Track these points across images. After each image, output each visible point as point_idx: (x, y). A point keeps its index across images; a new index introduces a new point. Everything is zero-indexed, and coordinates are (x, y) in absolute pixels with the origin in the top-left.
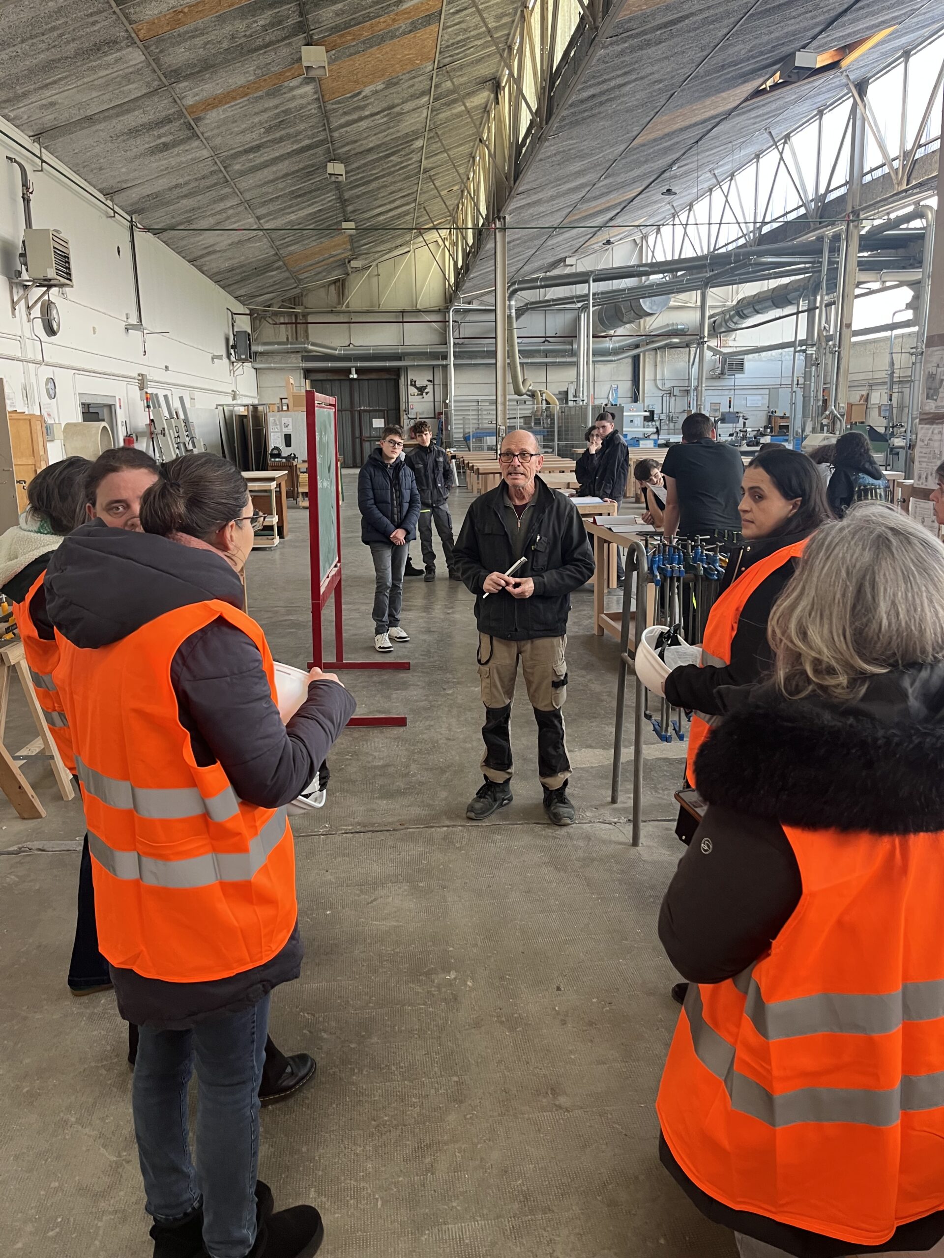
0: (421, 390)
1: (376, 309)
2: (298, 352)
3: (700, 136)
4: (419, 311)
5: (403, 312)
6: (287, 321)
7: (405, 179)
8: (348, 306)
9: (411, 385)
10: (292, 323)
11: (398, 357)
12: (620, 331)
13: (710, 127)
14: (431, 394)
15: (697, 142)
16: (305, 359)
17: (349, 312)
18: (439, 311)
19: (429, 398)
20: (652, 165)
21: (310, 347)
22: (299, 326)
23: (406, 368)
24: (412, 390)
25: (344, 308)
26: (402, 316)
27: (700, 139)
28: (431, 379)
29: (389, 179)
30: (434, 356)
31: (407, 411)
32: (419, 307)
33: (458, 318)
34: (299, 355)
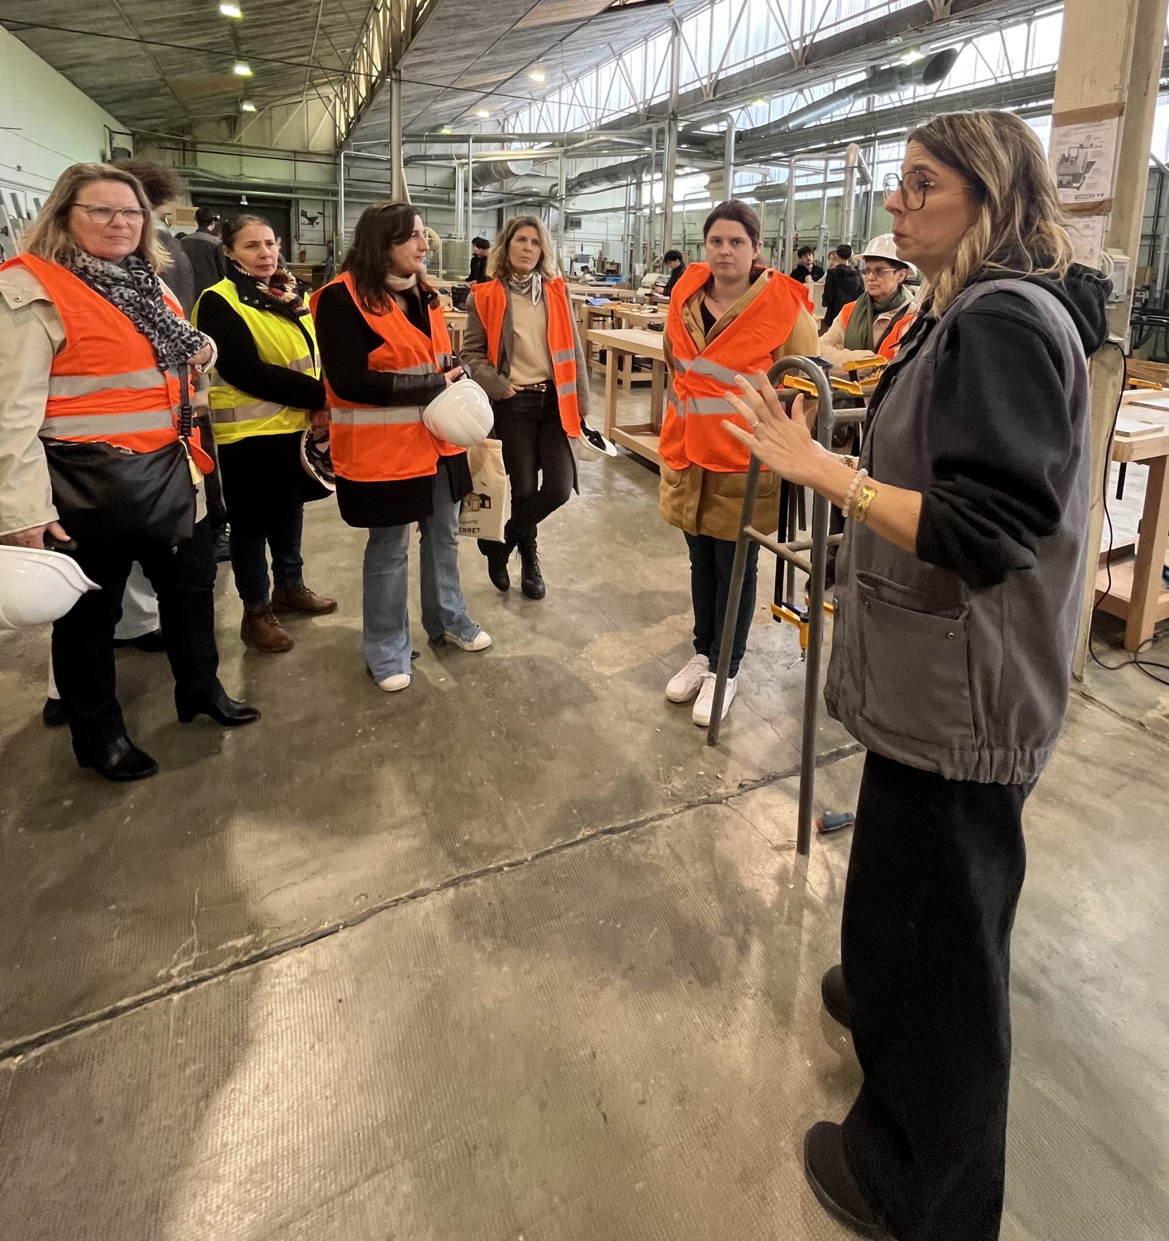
0: (312, 220)
1: (269, 146)
2: (186, 176)
3: (563, 36)
4: (311, 153)
5: (295, 152)
6: (173, 147)
7: (302, 30)
8: (239, 140)
9: (302, 215)
10: (179, 149)
11: (290, 190)
12: (488, 188)
13: (573, 29)
14: (321, 224)
15: (561, 40)
16: (192, 183)
17: (241, 146)
18: (330, 155)
19: (319, 227)
20: (525, 52)
21: (198, 173)
22: (187, 152)
23: (297, 200)
24: (303, 220)
25: (235, 142)
26: (296, 156)
27: (564, 39)
28: (321, 211)
29: (285, 27)
30: (325, 192)
31: (297, 237)
32: (311, 149)
33: (348, 163)
34: (187, 179)
